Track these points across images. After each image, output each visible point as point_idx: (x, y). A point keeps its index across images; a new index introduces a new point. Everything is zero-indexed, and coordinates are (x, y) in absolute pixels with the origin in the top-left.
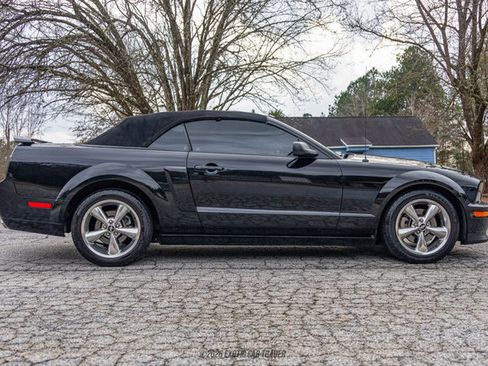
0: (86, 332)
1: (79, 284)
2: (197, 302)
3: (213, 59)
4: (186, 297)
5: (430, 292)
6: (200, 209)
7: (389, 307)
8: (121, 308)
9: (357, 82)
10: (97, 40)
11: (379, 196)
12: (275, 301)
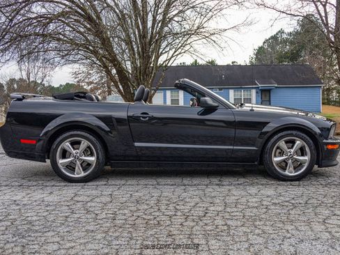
0: (43, 239)
1: (50, 198)
2: (125, 215)
3: (162, 28)
4: (119, 209)
5: (287, 206)
6: (137, 144)
7: (254, 219)
8: (73, 219)
9: (269, 39)
10: (82, 15)
11: (262, 133)
12: (179, 213)
